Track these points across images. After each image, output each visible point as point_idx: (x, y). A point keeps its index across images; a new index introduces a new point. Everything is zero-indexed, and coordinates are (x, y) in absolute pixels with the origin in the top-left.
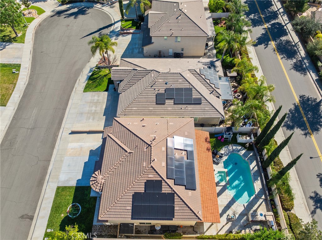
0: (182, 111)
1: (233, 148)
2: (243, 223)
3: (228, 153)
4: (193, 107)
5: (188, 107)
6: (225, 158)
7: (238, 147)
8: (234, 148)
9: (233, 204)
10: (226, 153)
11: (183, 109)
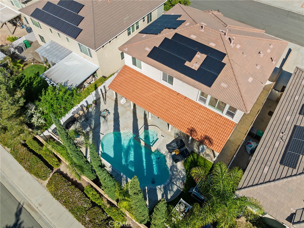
0: (278, 132)
1: (175, 186)
2: (91, 121)
3: (172, 172)
4: (279, 150)
5: (282, 143)
6: (169, 162)
7: (172, 193)
8: (175, 188)
9: (114, 126)
10: (175, 169)
11: (281, 134)
